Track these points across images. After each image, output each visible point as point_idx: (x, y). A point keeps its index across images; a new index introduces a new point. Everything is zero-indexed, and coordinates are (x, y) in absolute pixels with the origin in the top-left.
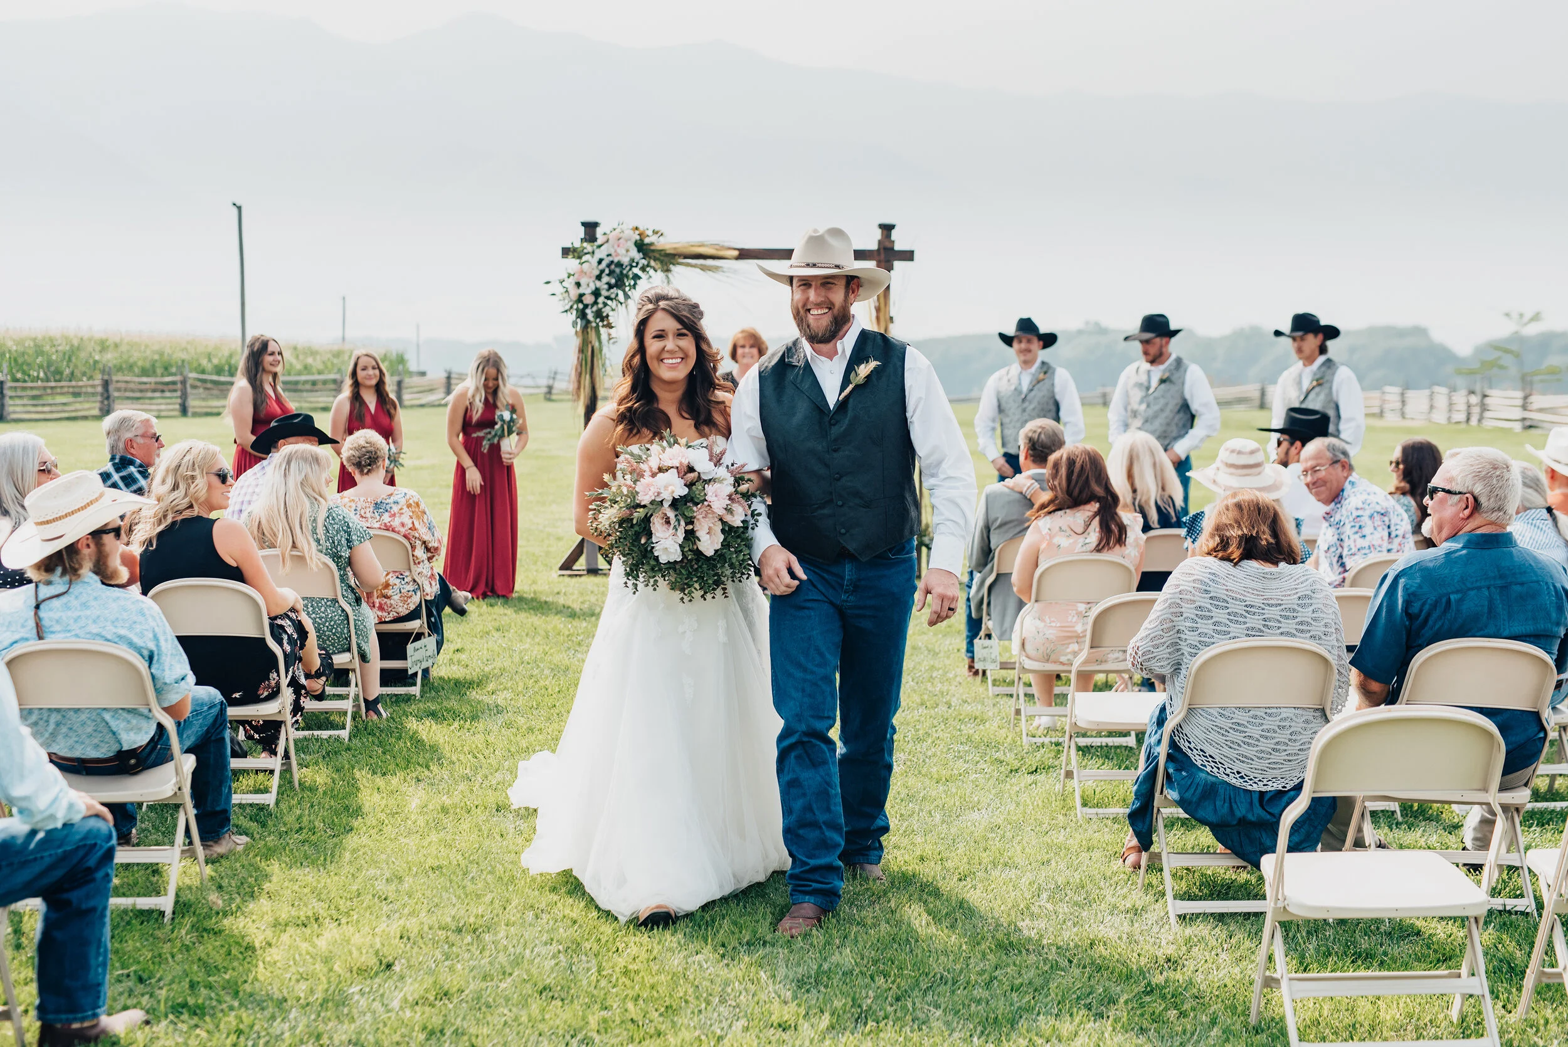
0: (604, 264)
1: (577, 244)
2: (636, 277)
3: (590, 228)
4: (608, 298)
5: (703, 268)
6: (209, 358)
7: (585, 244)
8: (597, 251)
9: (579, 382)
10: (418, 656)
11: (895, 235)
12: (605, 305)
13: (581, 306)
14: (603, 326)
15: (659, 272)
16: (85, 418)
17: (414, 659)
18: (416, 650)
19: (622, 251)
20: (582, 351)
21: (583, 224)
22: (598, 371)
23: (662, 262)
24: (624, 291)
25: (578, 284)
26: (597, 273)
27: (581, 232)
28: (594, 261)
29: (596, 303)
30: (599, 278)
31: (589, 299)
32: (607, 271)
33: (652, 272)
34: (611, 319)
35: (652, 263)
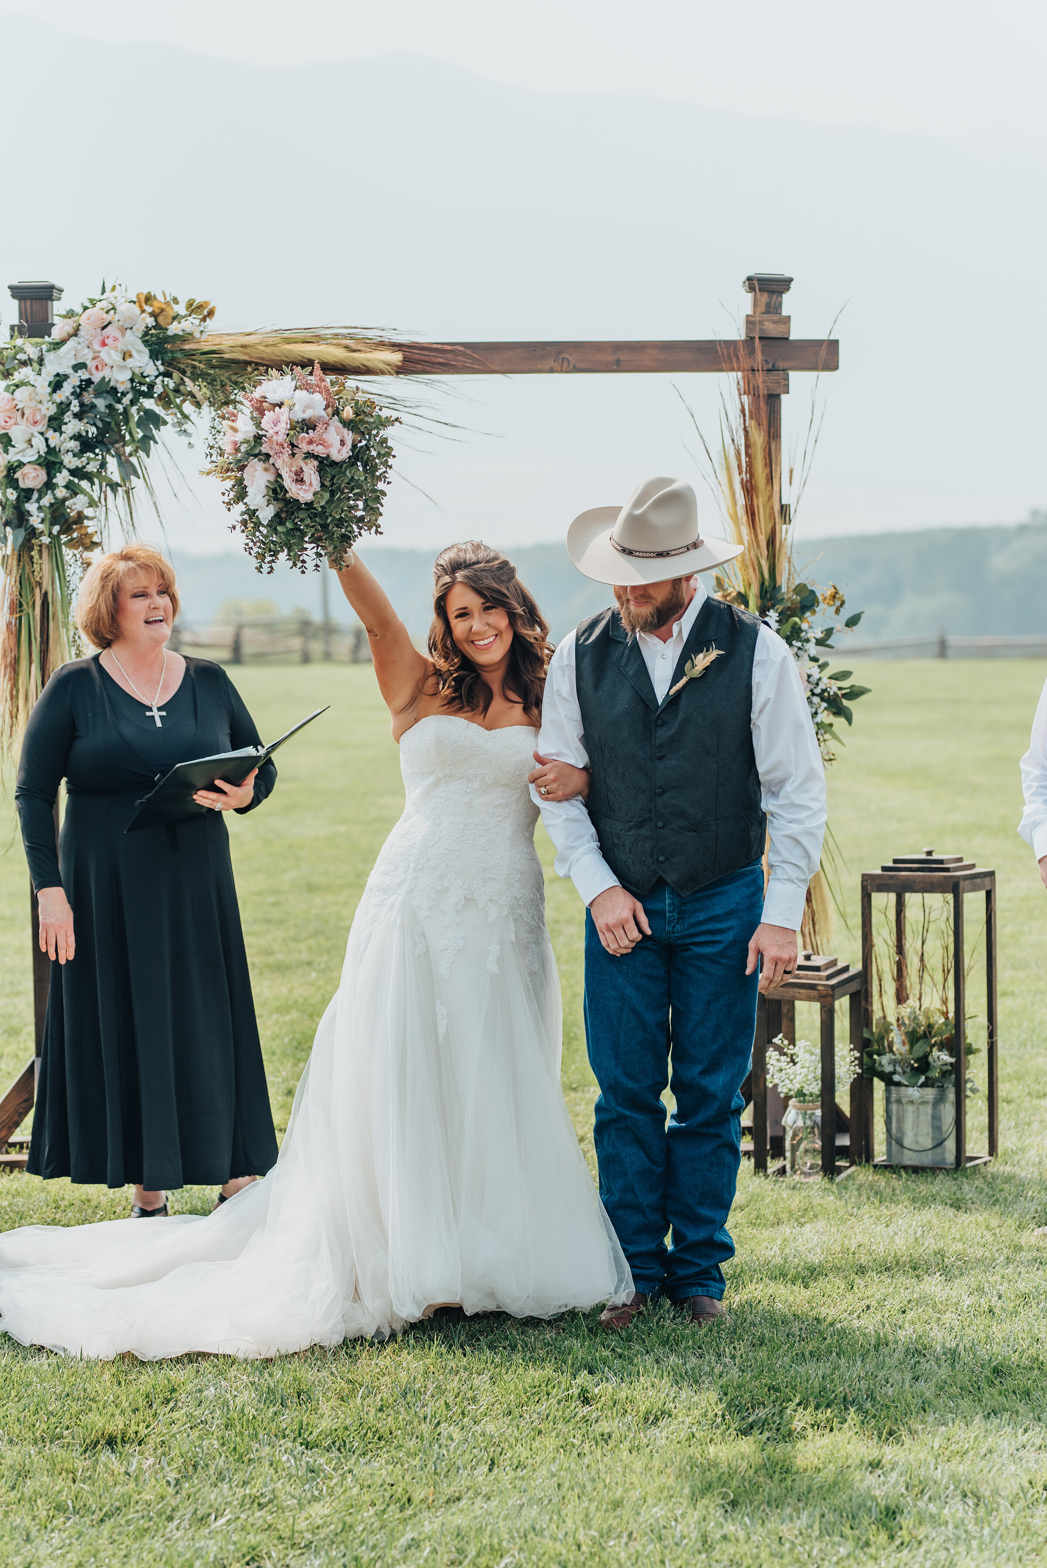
0: (67, 388)
2: (151, 419)
3: (33, 297)
4: (79, 473)
7: (19, 342)
8: (49, 357)
11: (789, 303)
12: (73, 490)
13: (14, 494)
14: (71, 544)
15: (205, 406)
19: (111, 356)
20: (17, 607)
21: (10, 287)
23: (211, 383)
24: (119, 456)
25: (6, 442)
26: (53, 410)
27: (11, 311)
28: (42, 384)
29: (49, 485)
30: (56, 422)
31: (32, 477)
32: (75, 407)
33: (188, 408)
34: (91, 526)
35: (190, 385)
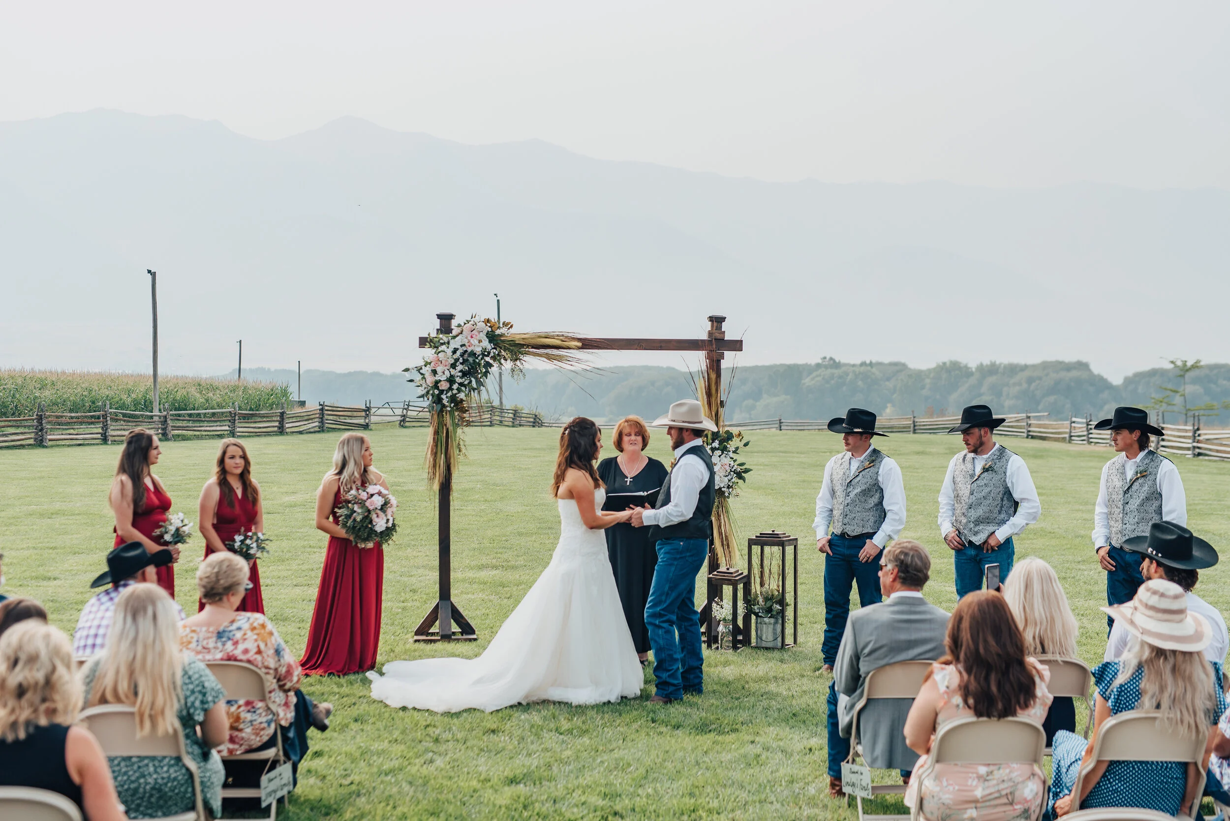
0: (458, 353)
1: (433, 334)
2: (488, 365)
3: (445, 319)
4: (461, 384)
5: (549, 357)
6: (129, 392)
7: (441, 335)
8: (452, 342)
9: (435, 460)
10: (272, 786)
11: (724, 327)
12: (459, 390)
13: (436, 392)
14: (457, 410)
15: (509, 361)
16: (22, 447)
17: (269, 790)
18: (270, 780)
19: (474, 341)
21: (439, 316)
22: (454, 451)
23: (511, 352)
24: (476, 379)
25: (434, 372)
26: (453, 361)
27: (437, 324)
28: (449, 352)
29: (450, 389)
30: (453, 366)
31: (444, 386)
32: (461, 360)
33: (502, 361)
34: (465, 404)
35: (503, 353)
